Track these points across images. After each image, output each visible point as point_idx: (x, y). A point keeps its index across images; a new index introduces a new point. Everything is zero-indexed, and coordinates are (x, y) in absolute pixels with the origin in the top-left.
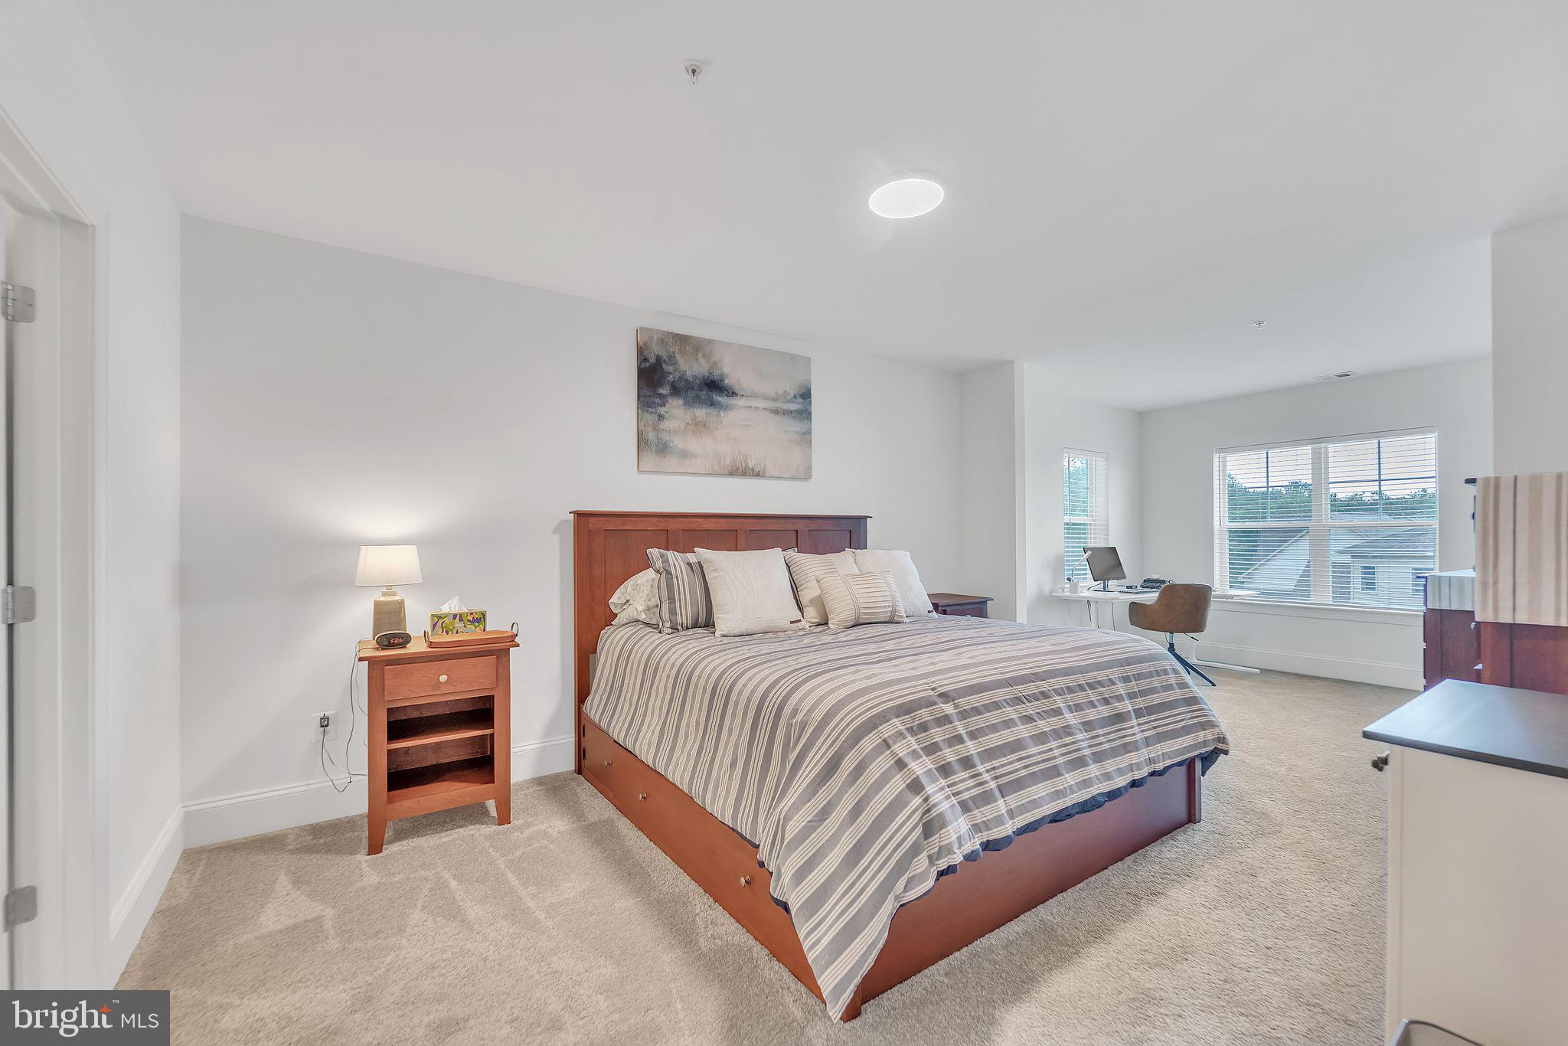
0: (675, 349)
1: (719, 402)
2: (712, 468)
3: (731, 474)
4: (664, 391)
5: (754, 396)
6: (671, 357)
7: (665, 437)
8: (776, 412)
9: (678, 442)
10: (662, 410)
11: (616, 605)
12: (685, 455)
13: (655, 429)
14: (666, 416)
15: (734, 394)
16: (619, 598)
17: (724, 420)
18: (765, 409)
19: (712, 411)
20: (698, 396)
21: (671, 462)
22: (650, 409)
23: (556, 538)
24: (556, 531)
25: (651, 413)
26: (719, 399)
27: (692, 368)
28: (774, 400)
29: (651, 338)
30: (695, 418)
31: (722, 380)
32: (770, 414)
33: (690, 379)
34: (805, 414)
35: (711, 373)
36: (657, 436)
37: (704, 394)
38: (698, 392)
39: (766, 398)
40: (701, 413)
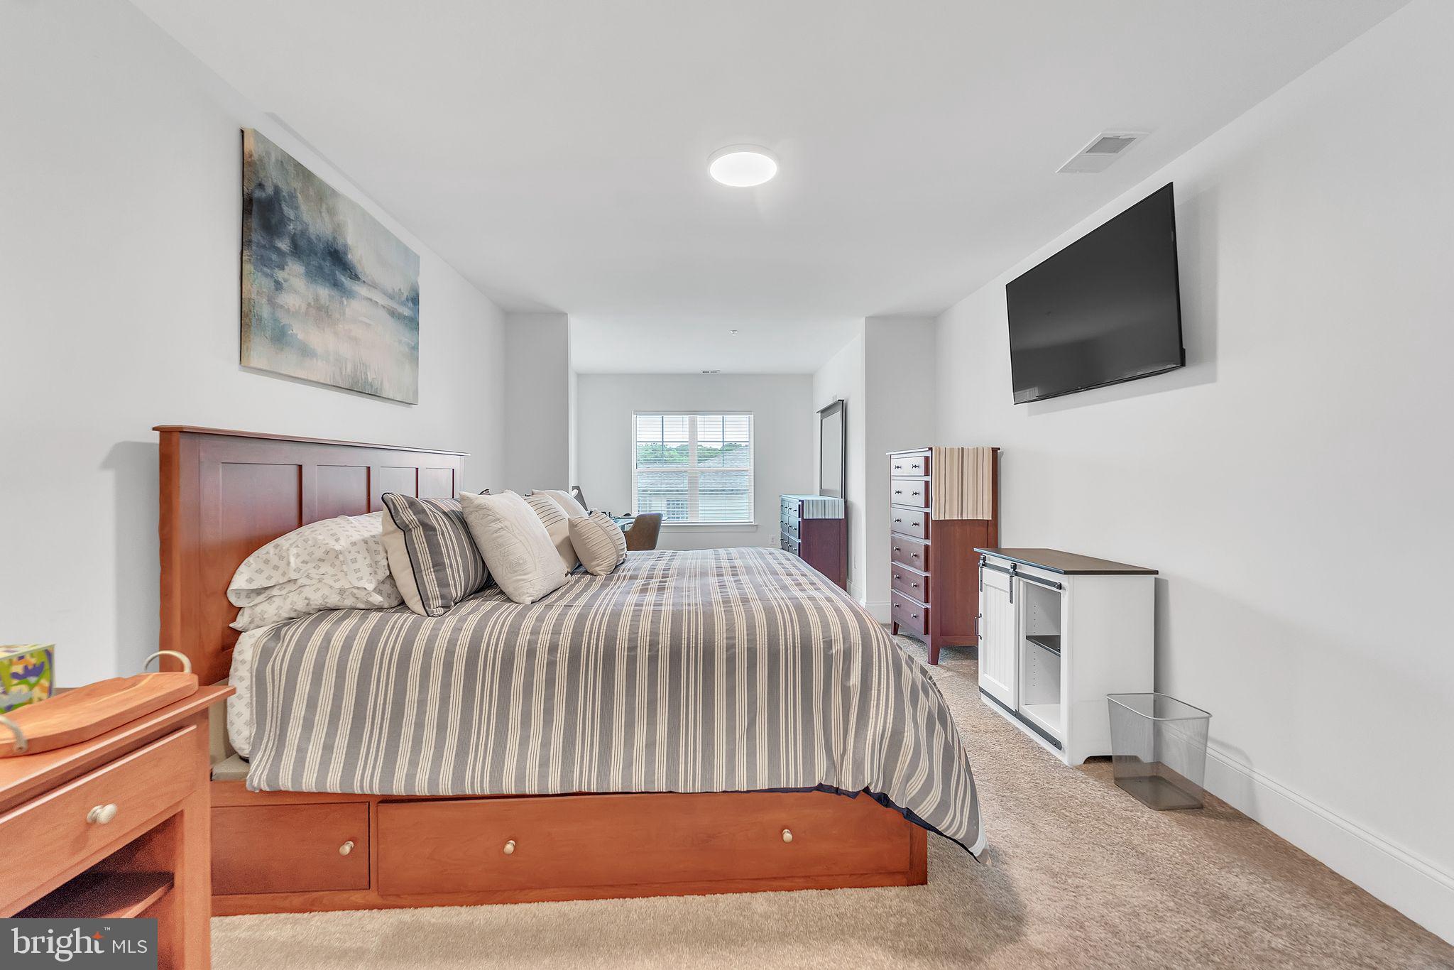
0: (296, 184)
1: (342, 284)
2: (334, 377)
3: (350, 390)
4: (284, 245)
5: (374, 286)
6: (292, 196)
7: (285, 320)
8: (392, 313)
9: (299, 331)
10: (280, 275)
11: (238, 592)
12: (306, 352)
13: (271, 302)
14: (285, 285)
15: (355, 277)
16: (250, 580)
17: (347, 310)
18: (384, 307)
19: (335, 293)
20: (320, 268)
21: (288, 361)
22: (265, 269)
23: (109, 477)
24: (106, 465)
25: (267, 275)
26: (343, 279)
27: (317, 225)
28: (391, 297)
29: (268, 154)
30: (317, 299)
31: (346, 254)
32: (388, 317)
33: (313, 237)
34: (412, 323)
35: (334, 238)
36: (273, 314)
37: (327, 264)
38: (322, 262)
39: (385, 293)
40: (324, 292)
